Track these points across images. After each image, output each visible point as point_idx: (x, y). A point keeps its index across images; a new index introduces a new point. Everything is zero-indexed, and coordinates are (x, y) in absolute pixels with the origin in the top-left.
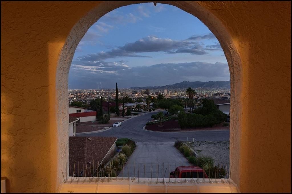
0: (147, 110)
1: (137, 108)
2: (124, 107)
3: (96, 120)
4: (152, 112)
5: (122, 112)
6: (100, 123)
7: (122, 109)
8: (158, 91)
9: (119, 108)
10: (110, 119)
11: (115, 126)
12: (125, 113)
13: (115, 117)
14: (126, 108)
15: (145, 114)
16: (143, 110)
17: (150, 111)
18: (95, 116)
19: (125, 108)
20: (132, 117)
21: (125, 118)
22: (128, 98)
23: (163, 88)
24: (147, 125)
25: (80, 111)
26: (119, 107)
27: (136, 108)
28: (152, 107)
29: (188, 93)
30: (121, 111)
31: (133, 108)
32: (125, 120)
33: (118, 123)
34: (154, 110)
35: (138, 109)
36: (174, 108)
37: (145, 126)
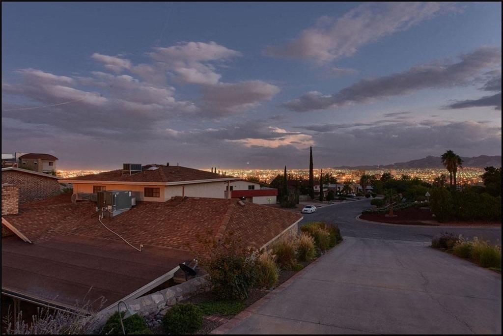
0: (361, 196)
1: (344, 191)
2: (321, 188)
3: (277, 204)
4: (371, 198)
5: (319, 195)
6: (282, 207)
7: (319, 191)
8: (381, 172)
9: (315, 189)
10: (298, 203)
11: (306, 211)
12: (325, 198)
13: (308, 201)
14: (326, 189)
15: (358, 200)
16: (355, 195)
17: (368, 196)
18: (276, 197)
19: (324, 190)
20: (336, 203)
21: (325, 203)
22: (330, 177)
23: (390, 167)
24: (363, 213)
25: (253, 187)
26: (314, 187)
27: (342, 191)
28: (371, 191)
29: (445, 162)
30: (317, 193)
31: (338, 191)
32: (324, 205)
33: (310, 207)
34: (374, 196)
35: (347, 193)
36: (415, 190)
37: (359, 215)
